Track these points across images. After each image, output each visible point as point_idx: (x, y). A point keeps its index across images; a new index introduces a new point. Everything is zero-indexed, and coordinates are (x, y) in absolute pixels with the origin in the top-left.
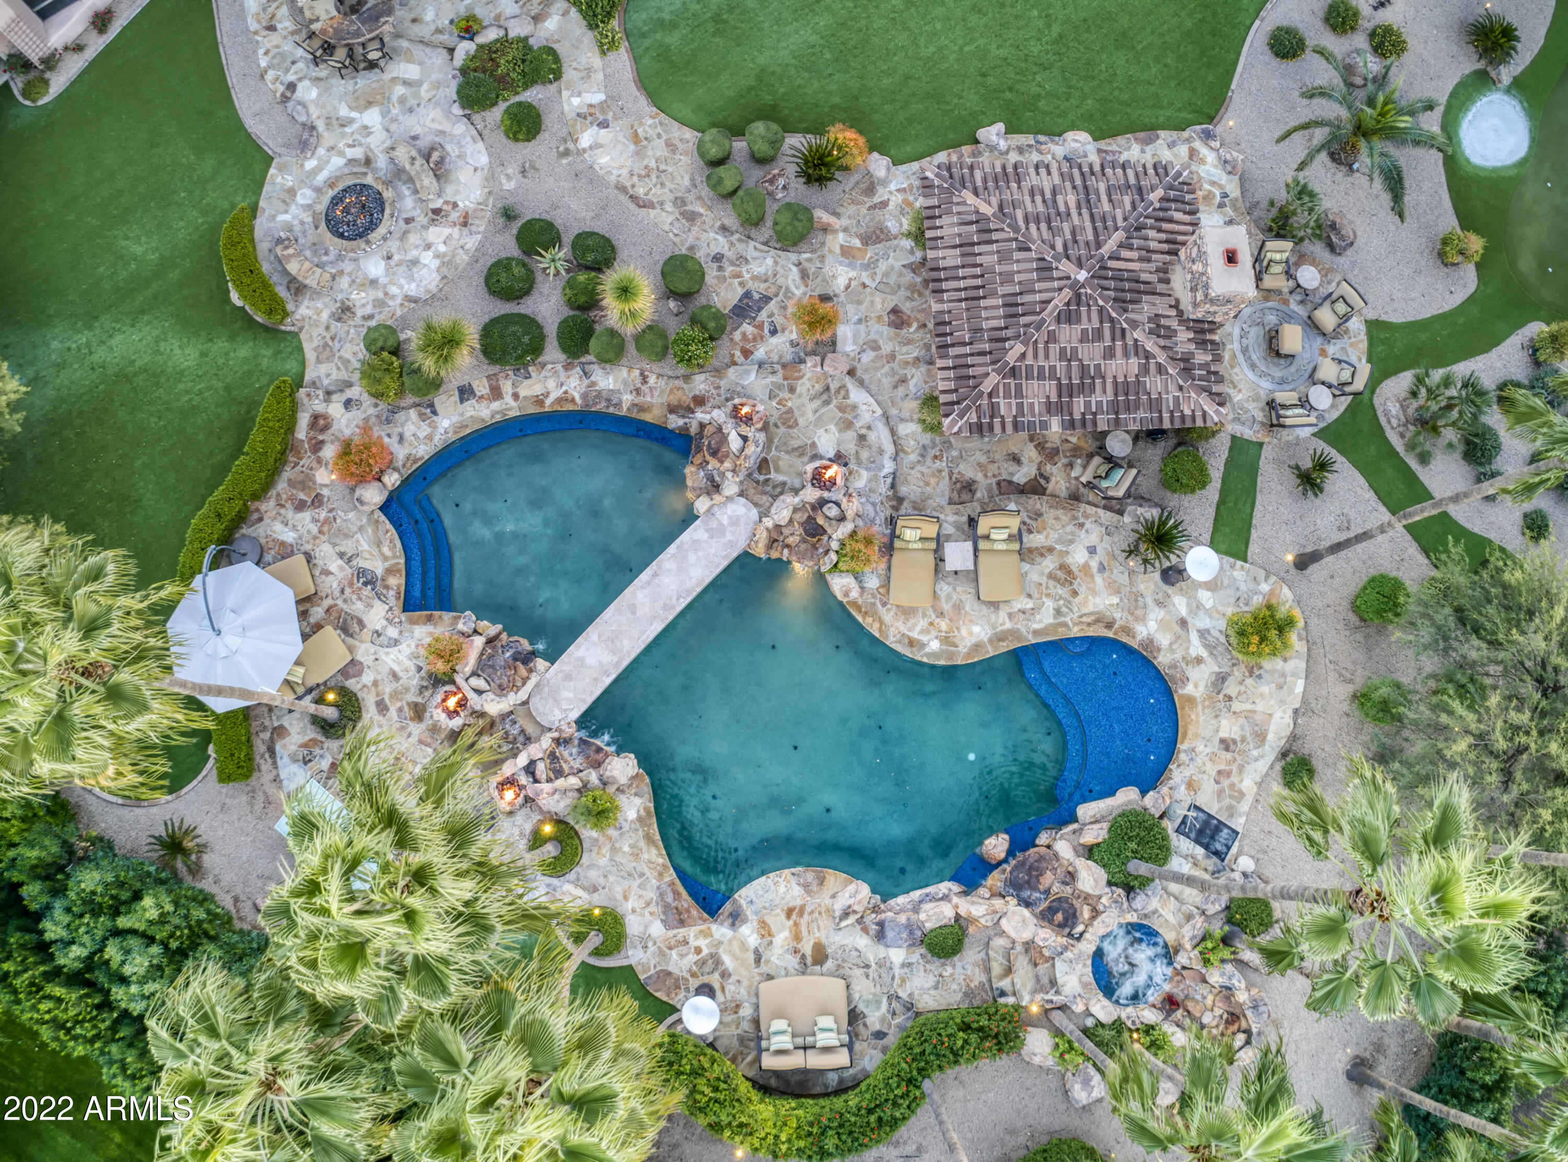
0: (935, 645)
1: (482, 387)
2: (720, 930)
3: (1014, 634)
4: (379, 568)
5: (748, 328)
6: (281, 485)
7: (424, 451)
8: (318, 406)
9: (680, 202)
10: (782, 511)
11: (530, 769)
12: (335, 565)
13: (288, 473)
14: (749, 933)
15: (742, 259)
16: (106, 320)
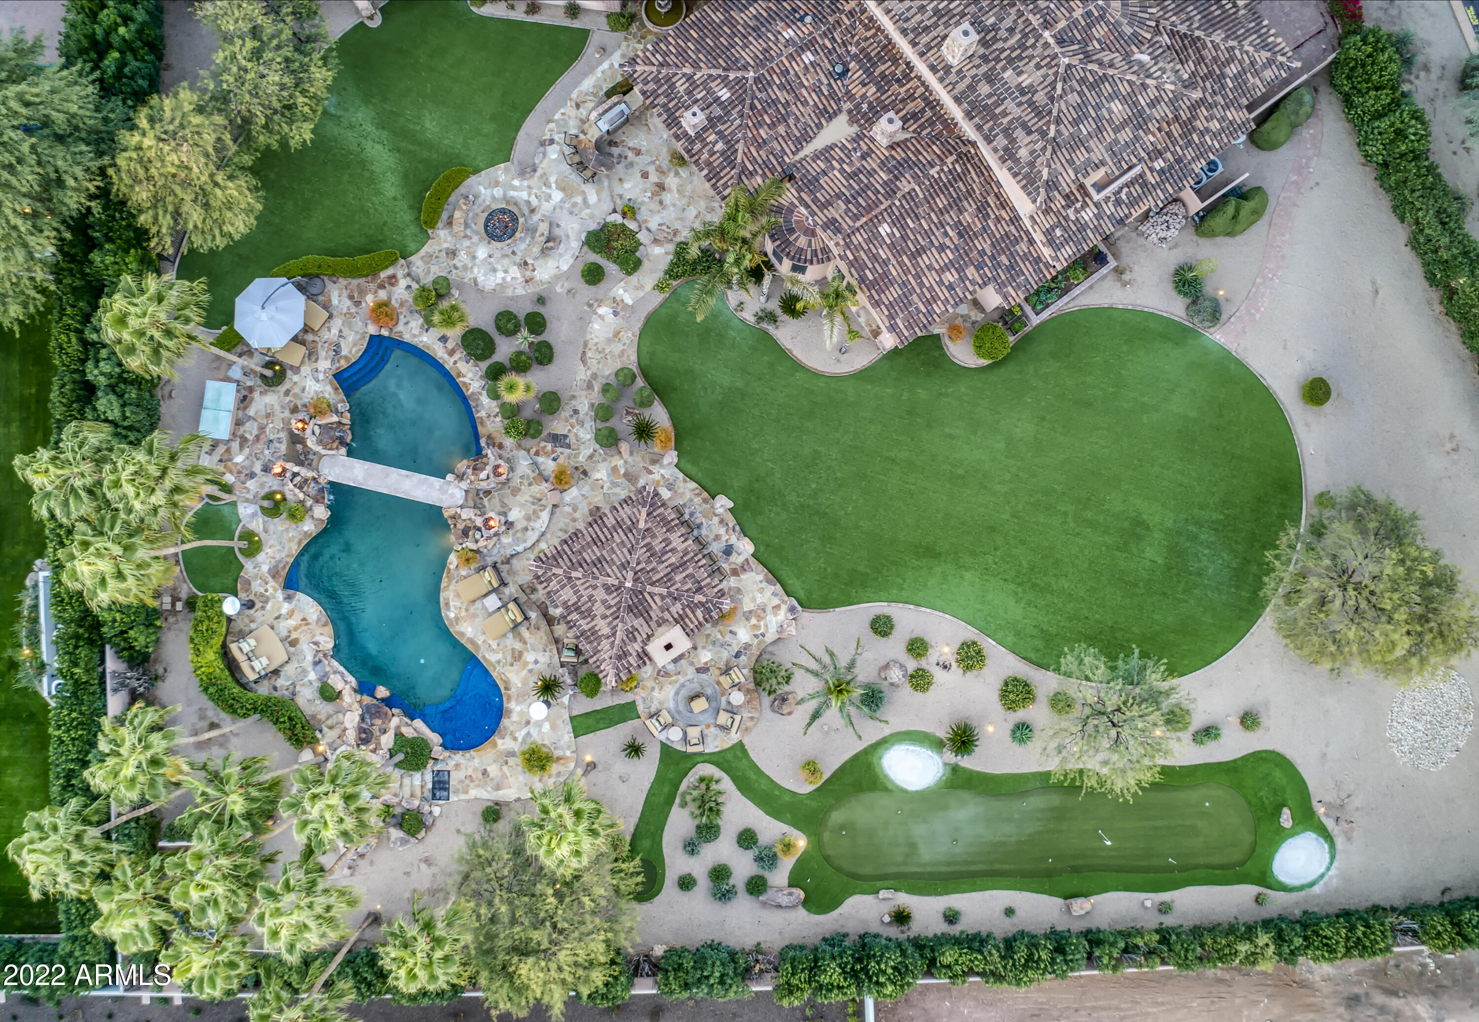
0: (452, 615)
1: (450, 345)
2: (280, 595)
3: (477, 647)
4: (344, 352)
5: (549, 446)
6: (355, 282)
7: (407, 338)
8: (400, 274)
9: (594, 376)
10: (466, 514)
11: (295, 475)
12: (335, 331)
13: (361, 281)
14: (286, 608)
15: (582, 423)
16: (385, 134)
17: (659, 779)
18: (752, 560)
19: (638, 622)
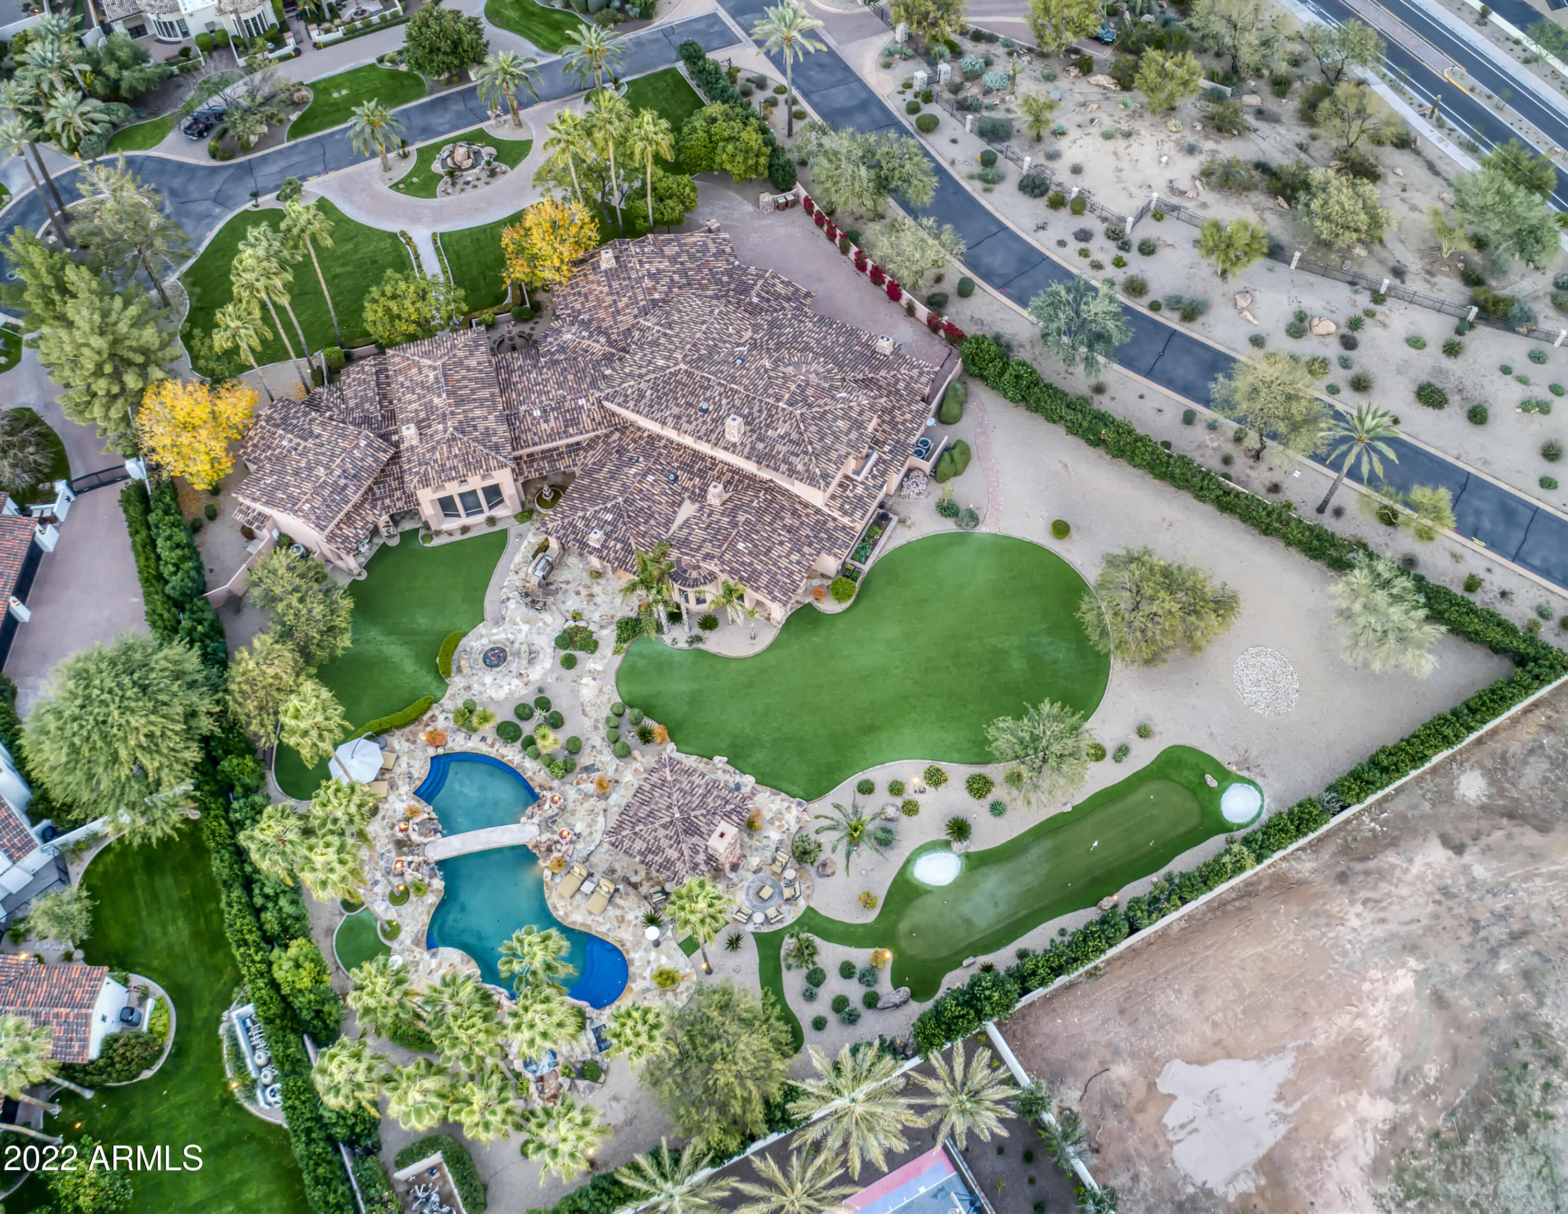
0: (561, 913)
1: (489, 741)
2: (426, 956)
3: (590, 927)
4: (416, 775)
5: (585, 776)
6: (407, 730)
7: (457, 749)
8: (437, 712)
9: (597, 721)
10: (544, 838)
11: (410, 863)
12: (404, 765)
13: (412, 727)
14: (434, 963)
15: (601, 752)
16: (393, 638)
17: (763, 960)
18: (756, 786)
19: (695, 839)
